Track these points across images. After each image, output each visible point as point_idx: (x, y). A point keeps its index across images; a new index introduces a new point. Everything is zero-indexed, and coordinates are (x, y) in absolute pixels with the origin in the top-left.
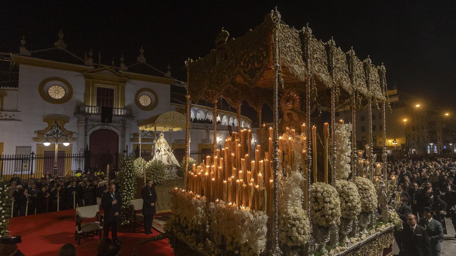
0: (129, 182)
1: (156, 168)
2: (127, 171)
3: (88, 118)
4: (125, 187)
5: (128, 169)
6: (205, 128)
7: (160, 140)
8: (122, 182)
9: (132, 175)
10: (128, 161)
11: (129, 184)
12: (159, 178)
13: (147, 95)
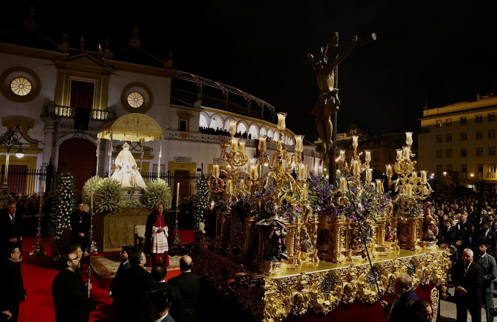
0: (66, 205)
1: (108, 190)
2: (63, 190)
3: (58, 122)
4: (60, 211)
5: (66, 187)
6: (219, 141)
7: (122, 153)
8: (57, 205)
9: (70, 197)
10: (65, 178)
11: (66, 208)
12: (112, 204)
13: (139, 93)
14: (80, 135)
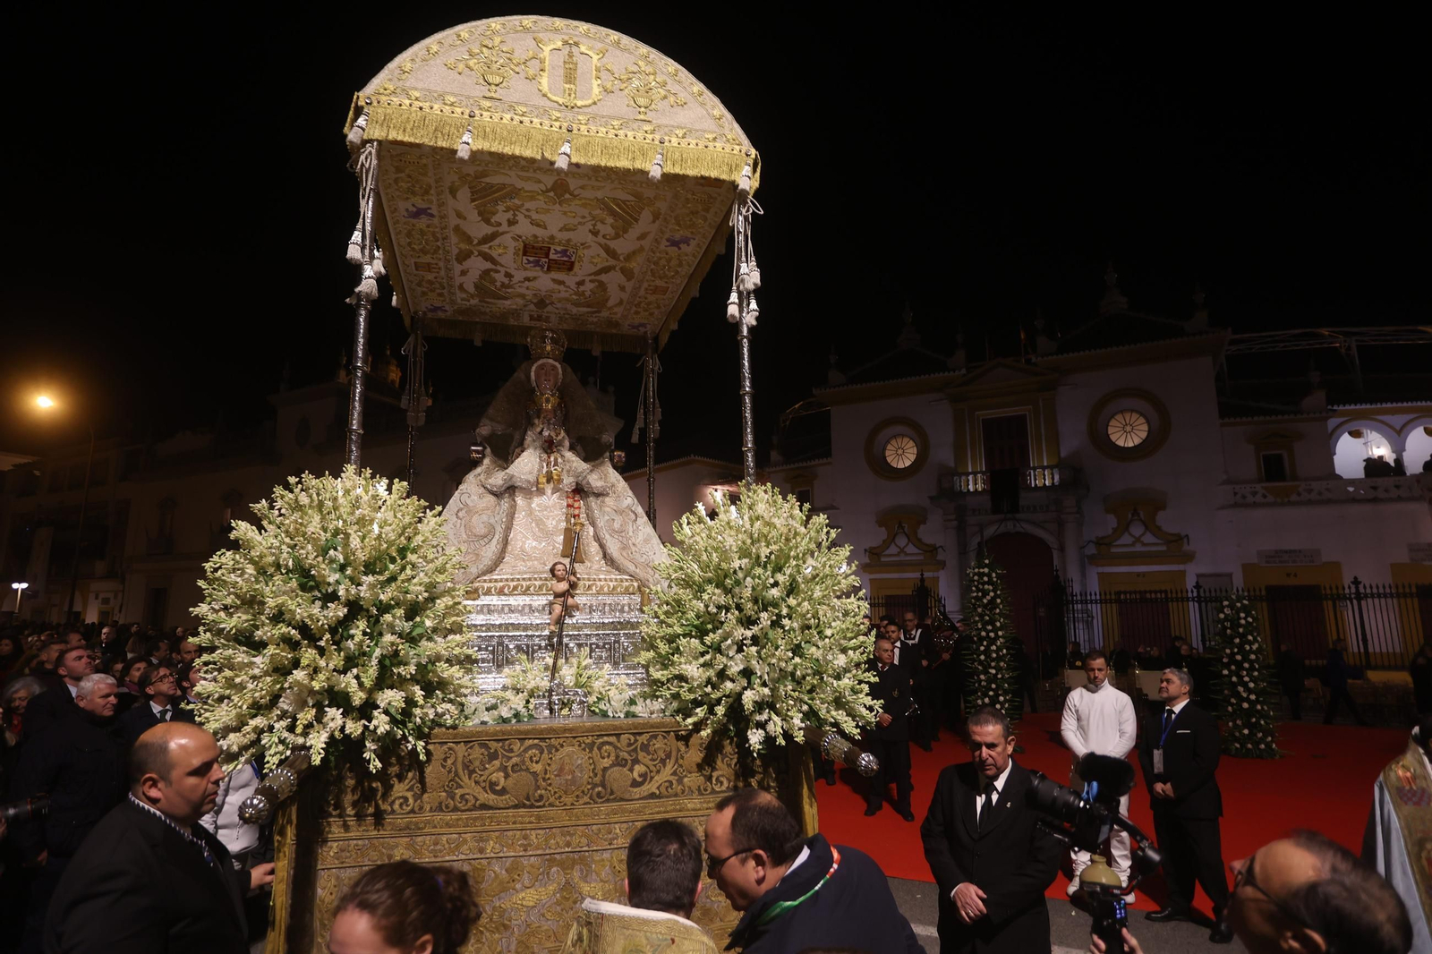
3: (963, 505)
13: (1132, 411)
14: (1009, 526)
